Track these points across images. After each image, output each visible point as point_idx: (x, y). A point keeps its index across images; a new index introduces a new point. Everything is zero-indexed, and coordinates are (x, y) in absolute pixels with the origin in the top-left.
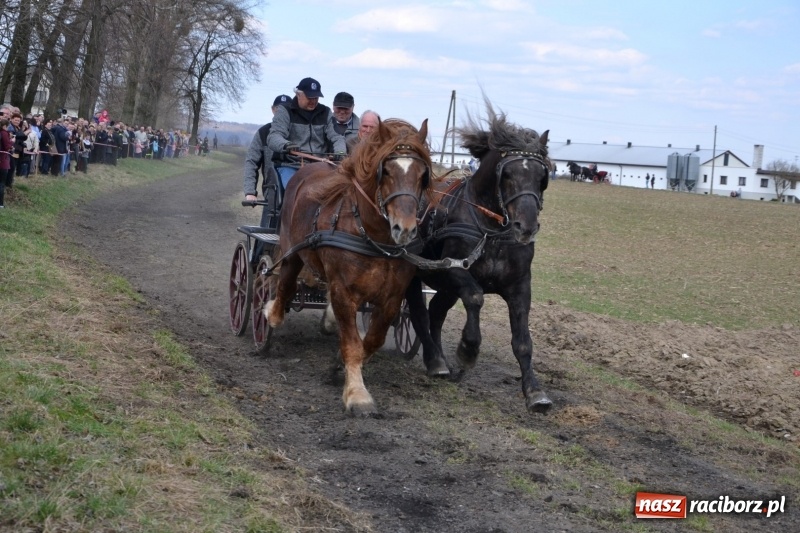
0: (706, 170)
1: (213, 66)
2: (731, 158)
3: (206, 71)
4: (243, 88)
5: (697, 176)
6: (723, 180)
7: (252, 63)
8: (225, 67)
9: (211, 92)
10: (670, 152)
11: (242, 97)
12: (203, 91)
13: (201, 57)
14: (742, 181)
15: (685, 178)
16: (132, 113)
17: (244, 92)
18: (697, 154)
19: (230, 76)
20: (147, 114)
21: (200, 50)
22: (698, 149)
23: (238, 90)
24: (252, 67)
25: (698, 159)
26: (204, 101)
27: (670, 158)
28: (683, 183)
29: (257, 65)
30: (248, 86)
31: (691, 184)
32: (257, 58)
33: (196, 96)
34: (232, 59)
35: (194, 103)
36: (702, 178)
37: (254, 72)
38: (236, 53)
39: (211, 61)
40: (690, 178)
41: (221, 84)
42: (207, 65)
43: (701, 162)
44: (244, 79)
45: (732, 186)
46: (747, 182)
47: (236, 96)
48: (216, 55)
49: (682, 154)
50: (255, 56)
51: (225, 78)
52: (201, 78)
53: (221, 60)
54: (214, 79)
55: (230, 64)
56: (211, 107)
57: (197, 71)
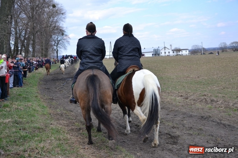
0: (161, 51)
1: (59, 43)
2: (166, 48)
3: (58, 44)
5: (160, 53)
6: (165, 53)
7: (68, 41)
9: (60, 49)
10: (153, 49)
12: (58, 49)
13: (56, 42)
14: (169, 52)
15: (157, 53)
16: (43, 56)
17: (67, 48)
18: (159, 48)
19: (63, 45)
21: (56, 40)
22: (159, 47)
25: (159, 49)
27: (154, 50)
28: (157, 55)
29: (69, 42)
31: (159, 55)
32: (69, 40)
33: (56, 50)
34: (63, 41)
36: (161, 53)
38: (64, 39)
40: (158, 53)
41: (62, 47)
42: (58, 43)
43: (160, 50)
44: (66, 45)
45: (167, 54)
46: (170, 52)
47: (65, 49)
48: (60, 41)
49: (156, 49)
50: (68, 40)
52: (57, 46)
53: (61, 41)
54: (60, 46)
55: (63, 42)
56: (60, 52)
57: (56, 45)
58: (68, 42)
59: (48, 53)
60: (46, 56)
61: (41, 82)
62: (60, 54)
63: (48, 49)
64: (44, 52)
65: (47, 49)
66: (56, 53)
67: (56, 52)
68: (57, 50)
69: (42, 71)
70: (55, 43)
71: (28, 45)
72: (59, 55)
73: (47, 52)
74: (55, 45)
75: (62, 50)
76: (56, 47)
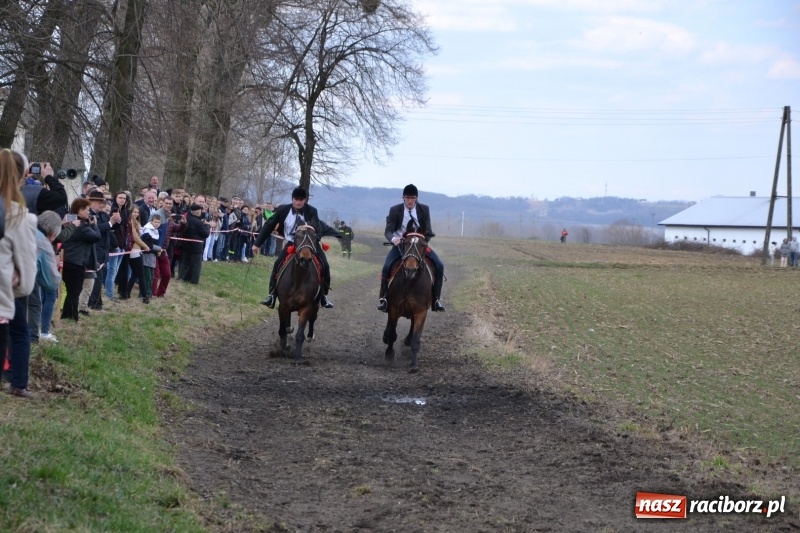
1: (331, 80)
3: (323, 88)
4: (392, 117)
7: (408, 69)
8: (358, 79)
9: (333, 127)
11: (392, 135)
12: (317, 127)
13: (312, 63)
17: (394, 123)
19: (368, 95)
20: (209, 173)
21: (308, 48)
23: (385, 120)
24: (409, 75)
26: (320, 145)
29: (418, 73)
30: (402, 113)
32: (415, 59)
33: (302, 135)
34: (370, 63)
35: (301, 149)
37: (413, 86)
38: (376, 50)
39: (331, 67)
41: (350, 112)
42: (324, 75)
47: (380, 131)
48: (342, 56)
50: (414, 54)
51: (359, 99)
52: (311, 101)
53: (348, 65)
54: (337, 102)
55: (368, 72)
56: (334, 155)
57: (304, 90)
58: (411, 78)
59: (230, 152)
60: (207, 179)
61: (176, 398)
62: (329, 172)
63: (233, 121)
64: (192, 142)
65: (220, 118)
66: (296, 165)
67: (295, 152)
68: (310, 134)
69: (178, 309)
70: (300, 69)
71: (72, 68)
72: (317, 180)
73: (223, 145)
74: (294, 94)
75: (355, 139)
76: (302, 109)
